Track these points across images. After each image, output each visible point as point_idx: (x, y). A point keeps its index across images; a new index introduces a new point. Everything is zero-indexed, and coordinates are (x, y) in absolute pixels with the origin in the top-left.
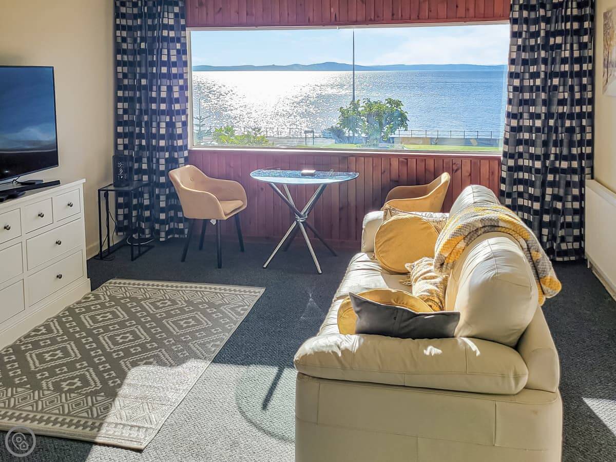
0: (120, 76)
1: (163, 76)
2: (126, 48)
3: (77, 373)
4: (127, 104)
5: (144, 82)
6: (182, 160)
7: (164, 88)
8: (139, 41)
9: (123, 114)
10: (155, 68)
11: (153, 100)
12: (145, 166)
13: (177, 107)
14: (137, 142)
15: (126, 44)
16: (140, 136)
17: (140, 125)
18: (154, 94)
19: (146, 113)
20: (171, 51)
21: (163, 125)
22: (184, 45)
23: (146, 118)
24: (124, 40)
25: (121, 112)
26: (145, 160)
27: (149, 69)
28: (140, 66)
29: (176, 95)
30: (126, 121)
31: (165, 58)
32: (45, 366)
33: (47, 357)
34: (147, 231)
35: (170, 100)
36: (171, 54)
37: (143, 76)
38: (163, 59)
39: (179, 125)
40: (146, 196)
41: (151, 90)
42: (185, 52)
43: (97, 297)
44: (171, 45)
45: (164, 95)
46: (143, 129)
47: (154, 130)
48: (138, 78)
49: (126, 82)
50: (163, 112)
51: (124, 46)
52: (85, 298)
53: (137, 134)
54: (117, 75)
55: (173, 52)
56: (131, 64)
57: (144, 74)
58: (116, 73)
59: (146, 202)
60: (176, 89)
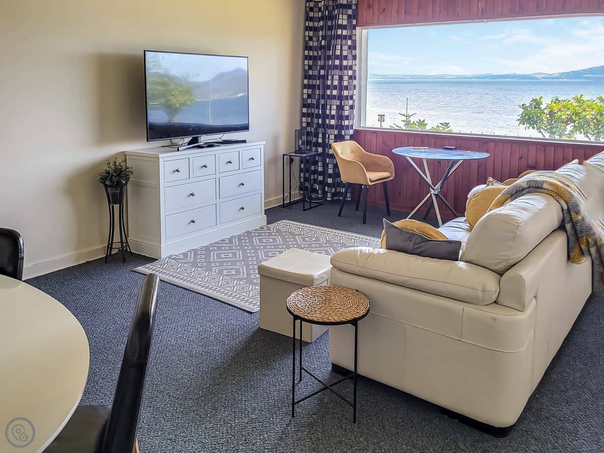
0: (307, 68)
1: (336, 67)
2: (312, 45)
3: (236, 267)
4: (311, 90)
5: (322, 72)
6: (348, 137)
7: (336, 77)
8: (320, 39)
9: (307, 98)
10: (330, 61)
11: (328, 87)
12: (320, 140)
13: (346, 93)
14: (315, 121)
15: (312, 42)
16: (318, 116)
17: (318, 108)
18: (329, 83)
19: (323, 97)
20: (343, 47)
21: (334, 107)
22: (354, 42)
23: (322, 102)
24: (311, 39)
25: (305, 96)
26: (320, 135)
27: (327, 62)
28: (320, 60)
29: (345, 83)
30: (309, 104)
31: (338, 53)
32: (219, 260)
33: (223, 256)
34: (320, 192)
35: (341, 88)
36: (344, 48)
37: (322, 67)
38: (336, 53)
39: (347, 108)
40: (320, 164)
41: (328, 79)
42: (355, 48)
43: (269, 229)
44: (344, 42)
45: (336, 83)
46: (320, 110)
47: (328, 112)
48: (318, 69)
49: (310, 72)
50: (334, 97)
51: (311, 43)
52: (261, 228)
53: (316, 114)
54: (304, 67)
55: (345, 48)
56: (314, 58)
57: (323, 66)
58: (304, 65)
59: (320, 169)
60: (346, 78)
